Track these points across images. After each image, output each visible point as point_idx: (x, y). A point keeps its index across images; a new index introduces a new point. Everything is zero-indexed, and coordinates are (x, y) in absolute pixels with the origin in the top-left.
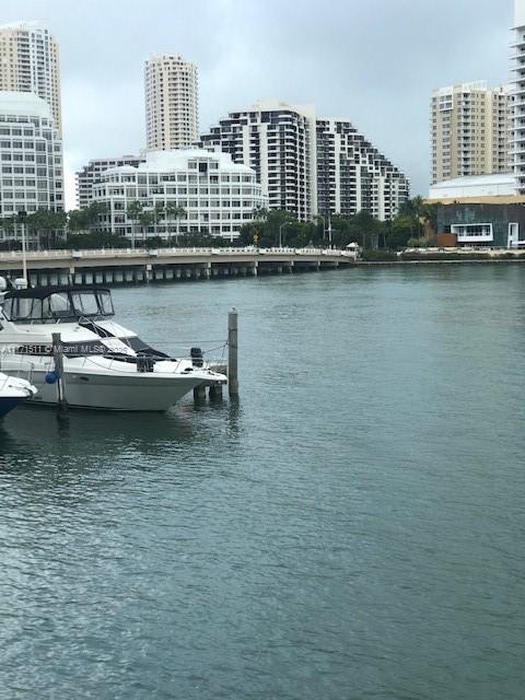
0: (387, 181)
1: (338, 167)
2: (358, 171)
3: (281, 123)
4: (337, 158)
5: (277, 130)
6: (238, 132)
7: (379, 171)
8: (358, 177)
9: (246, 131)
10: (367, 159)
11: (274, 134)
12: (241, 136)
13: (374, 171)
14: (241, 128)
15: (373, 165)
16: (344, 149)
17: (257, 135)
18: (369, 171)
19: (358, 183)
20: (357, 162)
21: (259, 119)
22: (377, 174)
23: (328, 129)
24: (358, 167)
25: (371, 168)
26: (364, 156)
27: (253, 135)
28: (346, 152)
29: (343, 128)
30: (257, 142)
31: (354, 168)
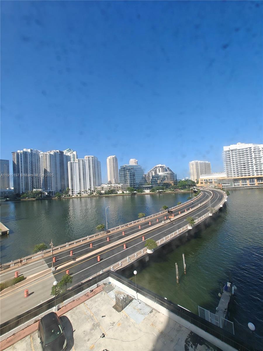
9: (158, 169)
11: (162, 170)
30: (160, 171)
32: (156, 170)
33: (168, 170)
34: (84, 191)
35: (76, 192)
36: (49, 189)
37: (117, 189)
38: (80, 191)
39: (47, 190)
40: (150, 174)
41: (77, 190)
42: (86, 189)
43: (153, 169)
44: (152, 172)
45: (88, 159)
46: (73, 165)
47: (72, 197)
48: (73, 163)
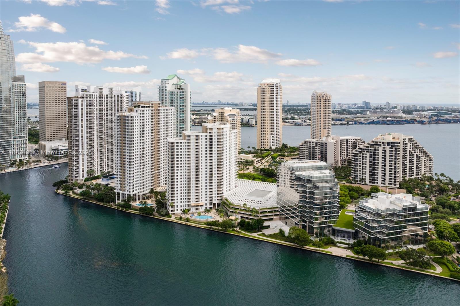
0: (425, 158)
1: (408, 155)
2: (415, 156)
3: (395, 147)
4: (408, 152)
5: (394, 149)
6: (376, 149)
7: (422, 155)
8: (415, 158)
9: (381, 149)
10: (418, 151)
11: (392, 151)
12: (378, 150)
13: (421, 155)
14: (378, 148)
15: (421, 153)
16: (410, 148)
17: (385, 151)
18: (419, 155)
19: (415, 161)
20: (415, 152)
21: (386, 145)
22: (422, 156)
23: (405, 141)
24: (415, 154)
25: (420, 154)
26: (418, 150)
27: (383, 150)
28: (411, 149)
29: (410, 140)
30: (385, 153)
31: (414, 155)
32: (375, 150)
33: (409, 145)
34: (196, 206)
35: (179, 206)
36: (127, 189)
37: (269, 216)
38: (189, 206)
39: (125, 191)
40: (358, 156)
41: (181, 202)
42: (200, 201)
43: (368, 147)
44: (363, 154)
45: (210, 133)
46: (175, 147)
47: (171, 219)
48: (177, 143)
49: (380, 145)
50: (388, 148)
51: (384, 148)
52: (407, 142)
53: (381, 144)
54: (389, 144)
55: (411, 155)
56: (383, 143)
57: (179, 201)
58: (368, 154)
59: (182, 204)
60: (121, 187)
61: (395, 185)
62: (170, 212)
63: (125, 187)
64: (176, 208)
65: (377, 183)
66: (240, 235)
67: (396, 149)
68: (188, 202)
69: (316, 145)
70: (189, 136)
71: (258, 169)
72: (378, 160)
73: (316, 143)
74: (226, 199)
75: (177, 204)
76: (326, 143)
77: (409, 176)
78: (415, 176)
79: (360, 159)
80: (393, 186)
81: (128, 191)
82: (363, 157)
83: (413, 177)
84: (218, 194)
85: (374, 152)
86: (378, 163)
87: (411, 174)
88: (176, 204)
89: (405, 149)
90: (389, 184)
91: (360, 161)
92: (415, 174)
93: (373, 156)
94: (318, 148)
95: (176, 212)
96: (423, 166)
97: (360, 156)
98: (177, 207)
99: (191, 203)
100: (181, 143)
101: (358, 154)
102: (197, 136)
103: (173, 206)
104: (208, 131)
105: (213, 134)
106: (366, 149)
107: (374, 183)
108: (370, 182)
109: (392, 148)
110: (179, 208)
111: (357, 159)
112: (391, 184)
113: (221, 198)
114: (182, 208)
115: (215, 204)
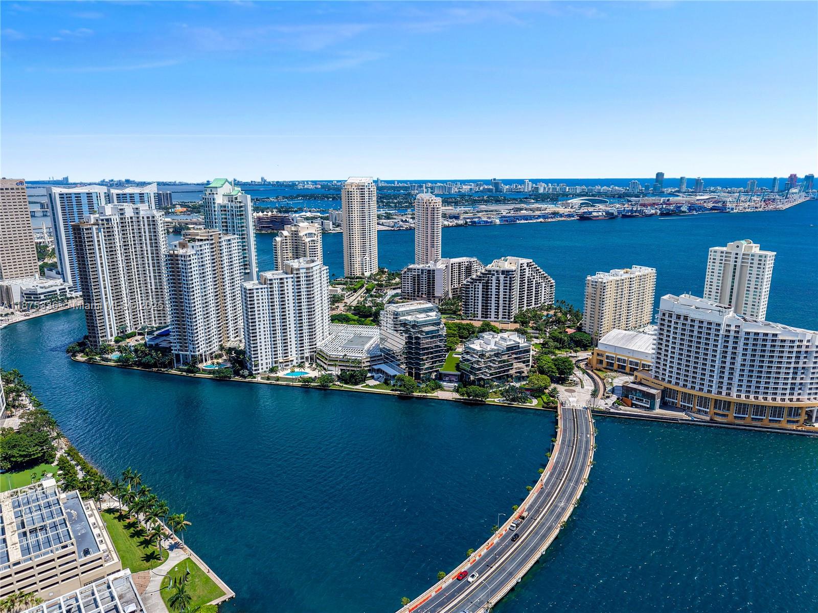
0: (545, 284)
1: (526, 283)
2: (534, 282)
3: (510, 276)
8: (534, 285)
10: (538, 276)
11: (507, 280)
12: (492, 280)
13: (541, 281)
14: (492, 277)
15: (540, 279)
16: (529, 274)
17: (499, 281)
18: (539, 282)
19: (534, 288)
20: (534, 278)
21: (501, 274)
23: (523, 266)
24: (534, 280)
27: (497, 280)
29: (529, 264)
30: (499, 284)
32: (488, 280)
33: (527, 270)
34: (285, 362)
35: (264, 364)
36: (190, 348)
38: (276, 362)
39: (187, 351)
40: (469, 288)
41: (266, 359)
42: (290, 356)
43: (480, 277)
44: (475, 285)
45: (297, 274)
46: (255, 294)
47: (256, 380)
48: (257, 289)
49: (494, 275)
50: (502, 277)
51: (498, 277)
52: (525, 267)
53: (495, 273)
54: (503, 272)
55: (530, 281)
56: (497, 272)
57: (264, 358)
58: (481, 287)
59: (268, 361)
60: (181, 346)
61: (509, 319)
62: (254, 372)
63: (186, 347)
64: (260, 367)
65: (490, 318)
66: (343, 389)
67: (510, 278)
68: (275, 358)
69: (422, 273)
70: (271, 280)
71: (350, 307)
72: (491, 292)
73: (422, 270)
74: (321, 351)
75: (262, 362)
76: (434, 271)
77: (527, 306)
78: (533, 306)
79: (472, 291)
80: (507, 320)
81: (191, 351)
82: (475, 288)
83: (531, 307)
84: (310, 346)
85: (487, 283)
86: (491, 295)
87: (529, 304)
88: (260, 362)
89: (522, 276)
90: (503, 318)
91: (471, 294)
92: (533, 303)
93: (486, 287)
94: (424, 276)
95: (260, 371)
96: (543, 293)
97: (472, 288)
98: (262, 365)
99: (279, 358)
100: (262, 289)
101: (469, 285)
102: (281, 279)
103: (256, 366)
104: (295, 272)
105: (301, 275)
106: (478, 280)
107: (487, 318)
108: (482, 317)
109: (507, 277)
110: (264, 366)
111: (469, 291)
112: (505, 318)
113: (314, 350)
114: (268, 366)
115: (307, 358)
